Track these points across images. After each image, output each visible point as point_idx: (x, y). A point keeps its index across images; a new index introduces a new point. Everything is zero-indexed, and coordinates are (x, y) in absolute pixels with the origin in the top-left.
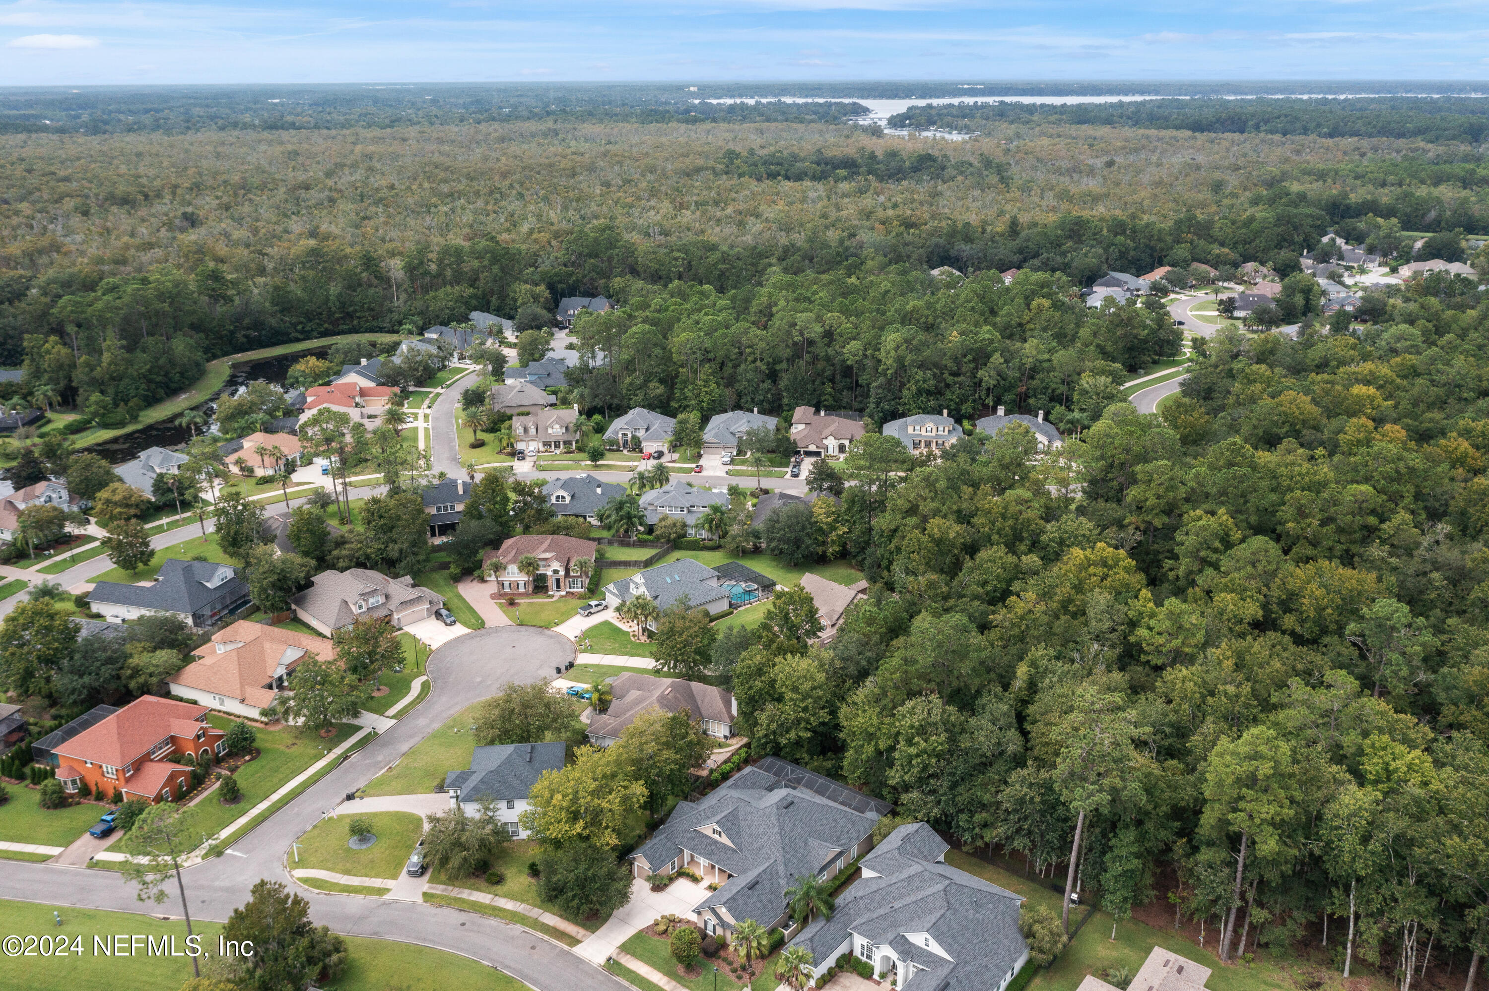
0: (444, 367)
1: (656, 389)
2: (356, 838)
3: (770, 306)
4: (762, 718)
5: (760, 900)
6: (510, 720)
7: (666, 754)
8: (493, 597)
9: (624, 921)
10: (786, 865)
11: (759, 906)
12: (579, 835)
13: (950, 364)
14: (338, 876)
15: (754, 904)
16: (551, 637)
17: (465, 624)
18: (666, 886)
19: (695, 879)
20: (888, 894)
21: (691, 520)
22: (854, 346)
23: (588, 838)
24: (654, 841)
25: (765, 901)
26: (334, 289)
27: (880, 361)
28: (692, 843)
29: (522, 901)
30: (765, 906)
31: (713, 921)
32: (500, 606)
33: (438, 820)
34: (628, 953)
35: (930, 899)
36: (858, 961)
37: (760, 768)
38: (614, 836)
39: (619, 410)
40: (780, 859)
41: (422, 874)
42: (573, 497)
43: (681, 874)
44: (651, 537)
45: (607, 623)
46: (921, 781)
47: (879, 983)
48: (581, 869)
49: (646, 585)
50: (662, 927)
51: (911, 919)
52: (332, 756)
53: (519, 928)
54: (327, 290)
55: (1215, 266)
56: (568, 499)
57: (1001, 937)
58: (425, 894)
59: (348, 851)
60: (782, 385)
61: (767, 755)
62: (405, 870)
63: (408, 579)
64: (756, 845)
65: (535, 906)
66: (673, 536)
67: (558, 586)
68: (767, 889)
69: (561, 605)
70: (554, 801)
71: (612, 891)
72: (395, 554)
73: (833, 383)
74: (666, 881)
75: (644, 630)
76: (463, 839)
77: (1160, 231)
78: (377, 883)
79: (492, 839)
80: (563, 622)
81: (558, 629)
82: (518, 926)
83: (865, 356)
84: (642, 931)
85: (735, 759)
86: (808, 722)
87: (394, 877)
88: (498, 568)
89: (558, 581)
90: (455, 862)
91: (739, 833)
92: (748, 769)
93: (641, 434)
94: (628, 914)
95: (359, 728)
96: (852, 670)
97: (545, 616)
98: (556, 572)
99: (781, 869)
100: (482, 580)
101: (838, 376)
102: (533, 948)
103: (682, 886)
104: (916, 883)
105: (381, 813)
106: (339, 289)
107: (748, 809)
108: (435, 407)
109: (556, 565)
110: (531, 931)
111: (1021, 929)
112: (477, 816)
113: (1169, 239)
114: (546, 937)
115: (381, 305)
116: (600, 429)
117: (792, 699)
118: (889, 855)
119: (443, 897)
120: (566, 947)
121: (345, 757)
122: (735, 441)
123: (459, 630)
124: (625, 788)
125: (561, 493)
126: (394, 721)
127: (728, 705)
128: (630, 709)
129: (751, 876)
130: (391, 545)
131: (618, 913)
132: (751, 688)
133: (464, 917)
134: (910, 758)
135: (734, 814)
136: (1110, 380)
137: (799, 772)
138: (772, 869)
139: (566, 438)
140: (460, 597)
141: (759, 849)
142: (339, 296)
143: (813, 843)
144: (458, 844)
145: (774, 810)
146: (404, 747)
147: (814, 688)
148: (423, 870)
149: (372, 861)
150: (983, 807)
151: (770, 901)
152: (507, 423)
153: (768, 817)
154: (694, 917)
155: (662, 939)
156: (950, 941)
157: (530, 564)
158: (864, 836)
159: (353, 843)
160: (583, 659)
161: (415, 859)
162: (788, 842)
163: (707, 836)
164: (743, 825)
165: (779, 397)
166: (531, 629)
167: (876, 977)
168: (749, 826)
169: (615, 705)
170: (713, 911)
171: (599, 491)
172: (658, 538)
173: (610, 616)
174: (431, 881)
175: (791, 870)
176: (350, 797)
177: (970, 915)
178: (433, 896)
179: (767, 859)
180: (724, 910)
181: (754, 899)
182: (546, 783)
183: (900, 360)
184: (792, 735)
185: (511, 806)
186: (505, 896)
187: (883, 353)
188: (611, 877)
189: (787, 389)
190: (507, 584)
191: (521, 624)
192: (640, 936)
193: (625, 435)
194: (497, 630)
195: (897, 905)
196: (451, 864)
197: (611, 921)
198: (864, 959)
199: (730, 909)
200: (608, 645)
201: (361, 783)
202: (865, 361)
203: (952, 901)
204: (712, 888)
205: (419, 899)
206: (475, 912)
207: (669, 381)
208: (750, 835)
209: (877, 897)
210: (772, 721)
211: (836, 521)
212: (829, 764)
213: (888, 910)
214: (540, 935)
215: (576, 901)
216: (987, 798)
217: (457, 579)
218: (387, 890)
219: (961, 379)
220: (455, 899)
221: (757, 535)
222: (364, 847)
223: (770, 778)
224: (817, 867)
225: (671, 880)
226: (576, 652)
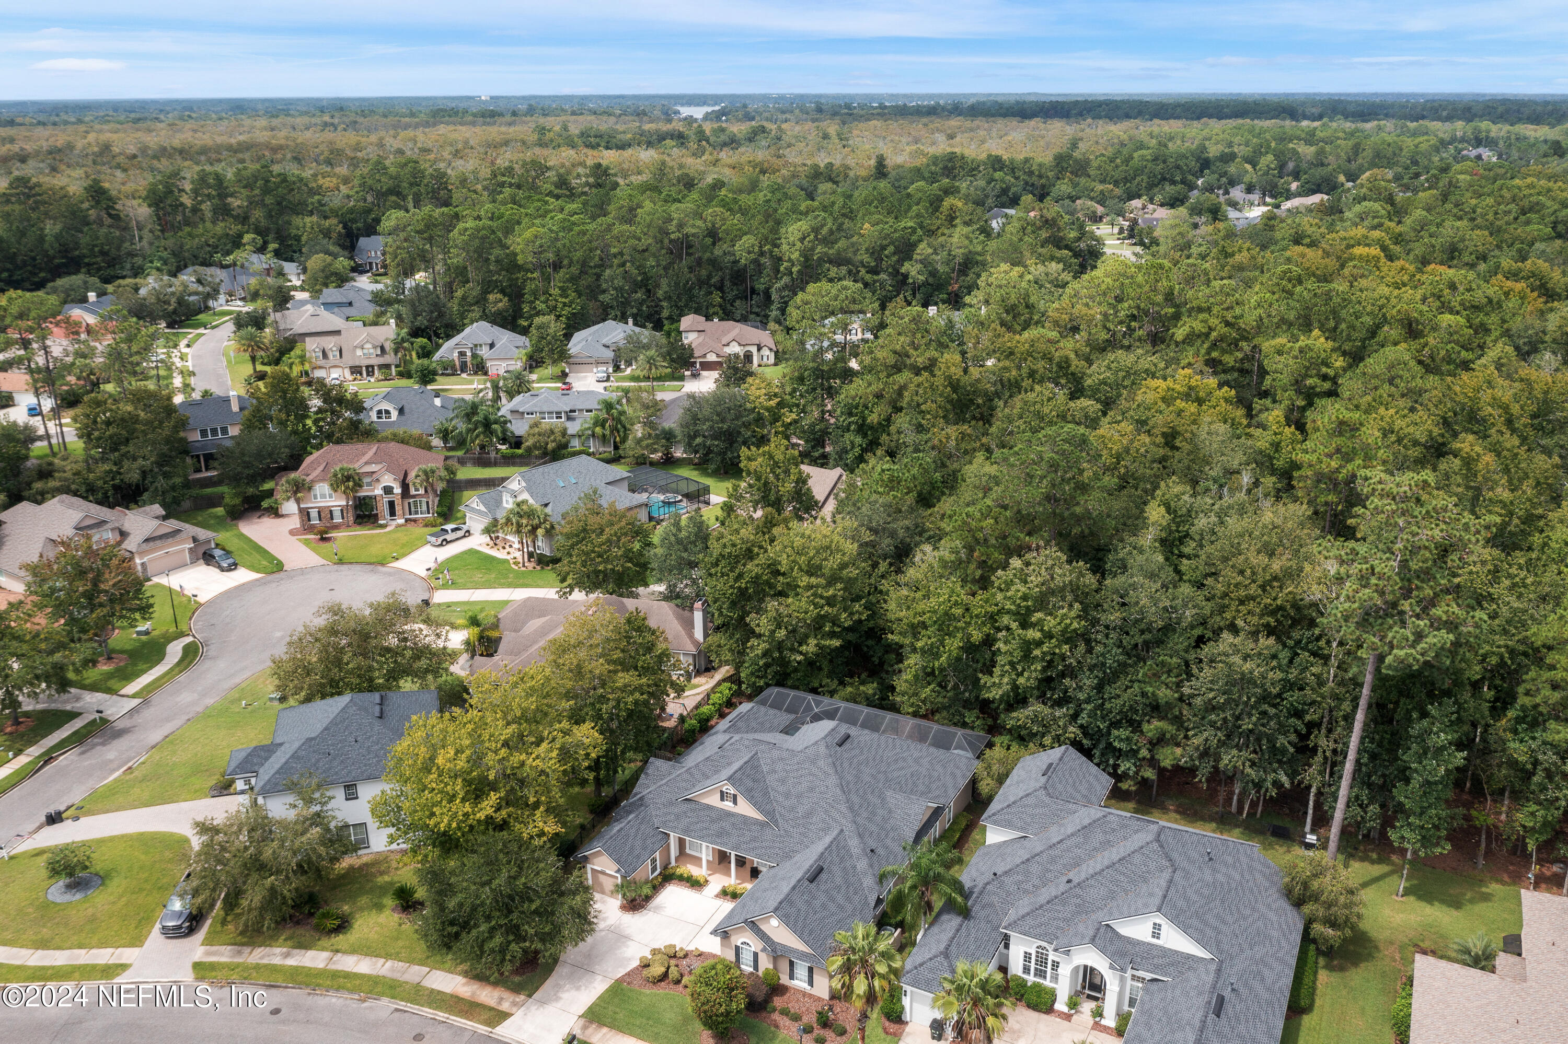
0: (207, 308)
1: (498, 302)
2: (62, 882)
3: (632, 210)
4: (762, 623)
5: (832, 899)
6: (338, 663)
7: (623, 678)
8: (292, 533)
9: (585, 969)
10: (860, 836)
11: (832, 907)
12: (489, 820)
13: (866, 258)
14: (25, 952)
15: (824, 906)
16: (390, 574)
17: (252, 568)
18: (648, 898)
19: (696, 884)
20: (1053, 860)
21: (573, 428)
22: (748, 241)
23: (503, 826)
24: (616, 827)
25: (840, 899)
26: (51, 228)
27: (780, 259)
28: (685, 821)
29: (387, 956)
30: (841, 907)
31: (755, 944)
32: (307, 543)
33: (215, 830)
34: (602, 1024)
35: (1137, 859)
36: (1022, 984)
37: (763, 703)
38: (551, 819)
39: (451, 329)
40: (849, 828)
41: (191, 931)
42: (401, 411)
43: (667, 877)
44: (520, 451)
45: (472, 552)
46: (1047, 683)
47: (1068, 1017)
48: (500, 881)
49: (528, 489)
50: (658, 970)
51: (1112, 896)
52: (23, 760)
53: (385, 1005)
54: (42, 229)
55: (1101, 203)
56: (394, 415)
57: (1263, 909)
58: (197, 966)
59: (46, 906)
60: (660, 293)
61: (768, 685)
62: (158, 926)
63: (157, 509)
64: (801, 810)
65: (412, 961)
66: (551, 446)
67: (393, 513)
68: (839, 880)
69: (399, 535)
70: (440, 761)
71: (563, 912)
72: (134, 476)
73: (723, 292)
74: (646, 890)
75: (531, 555)
76: (267, 853)
77: (1040, 165)
78: (103, 956)
79: (322, 850)
80: (404, 555)
81: (401, 564)
82: (385, 1002)
83: (762, 254)
84: (619, 981)
85: (715, 698)
86: (835, 622)
87: (137, 941)
88: (299, 489)
89: (392, 504)
90: (253, 897)
91: (766, 794)
92: (745, 707)
93: (484, 352)
94: (589, 956)
95: (73, 715)
96: (886, 544)
97: (375, 550)
98: (388, 490)
99: (854, 844)
100: (275, 512)
101: (727, 283)
102: (418, 1037)
103: (673, 895)
104: (1098, 837)
105: (112, 839)
106: (58, 227)
107: (776, 753)
108: (196, 346)
109: (388, 480)
110: (410, 1007)
111: (1288, 893)
112: (291, 815)
113: (1051, 174)
114: (441, 1015)
115: (119, 248)
116: (426, 354)
117: (809, 587)
118: (1031, 800)
119: (232, 967)
120: (482, 1029)
121: (48, 758)
122: (610, 354)
123: (243, 575)
124: (566, 733)
125: (385, 406)
126: (136, 702)
127: (689, 625)
128: (535, 642)
129: (806, 860)
130: (126, 464)
131: (571, 953)
132: (740, 576)
133: (275, 998)
134: (1027, 647)
135: (752, 764)
136: (1061, 266)
137: (827, 702)
138: (837, 845)
139: (381, 361)
140: (242, 536)
141: (809, 815)
142: (57, 237)
143: (893, 798)
144: (258, 866)
145: (822, 749)
146: (156, 736)
147: (843, 566)
148: (194, 921)
149: (93, 919)
150: (1156, 709)
151: (849, 899)
152: (297, 351)
153: (813, 762)
154: (713, 946)
155: (662, 990)
156: (1195, 922)
157: (348, 478)
158: (963, 782)
159: (57, 892)
160: (441, 597)
161: (177, 905)
162: (855, 799)
163: (709, 807)
164: (771, 780)
165: (657, 309)
166: (358, 567)
167: (1061, 1006)
168: (783, 781)
169: (508, 640)
170: (753, 926)
171: (438, 402)
172: (529, 450)
173: (478, 542)
174: (209, 941)
175: (872, 844)
176: (53, 819)
177: (1208, 876)
178: (212, 967)
179: (826, 830)
180: (774, 922)
181: (822, 898)
182: (421, 734)
183: (806, 256)
184: (811, 647)
185: (351, 793)
186: (353, 951)
187: (785, 247)
188: (557, 890)
189: (668, 298)
190: (314, 514)
191: (341, 562)
192: (618, 991)
193: (462, 354)
194: (302, 571)
195: (1077, 875)
196: (244, 903)
197: (561, 971)
198: (1031, 979)
199: (787, 920)
200: (478, 576)
201: (76, 796)
202: (763, 260)
203: (1175, 855)
204: (727, 894)
205: (187, 976)
206: (299, 985)
207: (515, 294)
208: (787, 795)
209: (1034, 868)
210: (779, 626)
211: (781, 405)
212: (870, 689)
213: (1063, 887)
214: (427, 1012)
215: (498, 940)
216: (1164, 694)
217: (237, 514)
218: (123, 967)
219: (883, 276)
220: (257, 967)
221: (669, 436)
222: (79, 896)
223: (785, 718)
224: (910, 835)
225: (657, 888)
226: (433, 589)
